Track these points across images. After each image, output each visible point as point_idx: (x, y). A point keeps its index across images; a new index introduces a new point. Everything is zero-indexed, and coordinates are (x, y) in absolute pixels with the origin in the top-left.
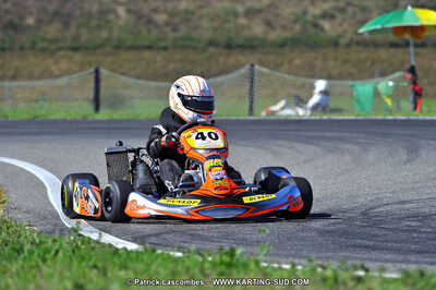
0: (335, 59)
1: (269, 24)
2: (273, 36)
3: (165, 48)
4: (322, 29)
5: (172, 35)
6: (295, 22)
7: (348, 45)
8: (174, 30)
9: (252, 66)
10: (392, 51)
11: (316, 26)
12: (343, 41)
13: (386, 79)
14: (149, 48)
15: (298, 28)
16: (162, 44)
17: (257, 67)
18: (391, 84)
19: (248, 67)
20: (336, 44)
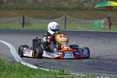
0: (87, 13)
1: (70, 4)
2: (71, 7)
3: (41, 9)
4: (84, 5)
5: (43, 6)
6: (77, 3)
7: (91, 10)
8: (44, 5)
9: (66, 16)
10: (103, 12)
11: (82, 4)
12: (90, 9)
13: (102, 20)
14: (37, 9)
15: (77, 5)
16: (41, 8)
17: (67, 16)
18: (103, 22)
19: (65, 16)
20: (87, 9)
